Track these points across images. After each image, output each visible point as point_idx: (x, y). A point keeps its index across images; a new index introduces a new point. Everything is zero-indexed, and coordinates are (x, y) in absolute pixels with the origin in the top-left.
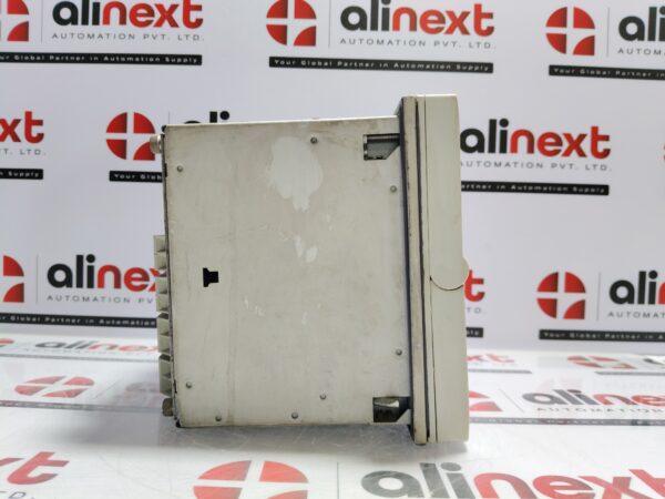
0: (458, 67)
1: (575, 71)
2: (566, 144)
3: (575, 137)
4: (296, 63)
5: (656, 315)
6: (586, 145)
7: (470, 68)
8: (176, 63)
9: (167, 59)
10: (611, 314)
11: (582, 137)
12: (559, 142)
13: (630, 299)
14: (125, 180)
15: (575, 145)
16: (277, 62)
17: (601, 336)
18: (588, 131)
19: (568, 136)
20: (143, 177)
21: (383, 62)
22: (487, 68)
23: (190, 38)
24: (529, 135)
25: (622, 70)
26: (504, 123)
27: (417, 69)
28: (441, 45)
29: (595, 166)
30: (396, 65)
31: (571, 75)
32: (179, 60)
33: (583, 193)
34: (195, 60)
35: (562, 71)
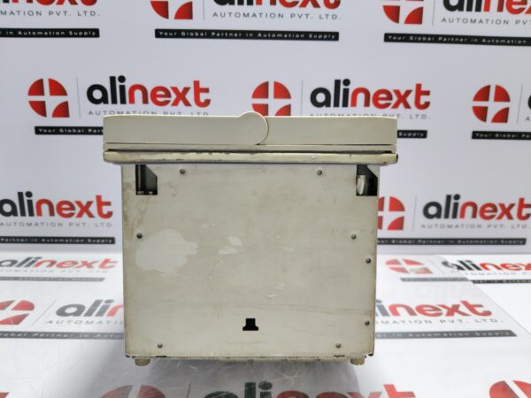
0: (310, 36)
1: (405, 38)
2: (395, 99)
3: (403, 92)
4: (177, 34)
5: (457, 226)
6: (411, 99)
7: (320, 36)
8: (78, 36)
9: (71, 33)
10: (423, 226)
11: (408, 92)
12: (390, 97)
13: (438, 215)
14: (47, 133)
15: (402, 99)
16: (161, 33)
17: (415, 242)
18: (413, 88)
19: (397, 92)
20: (61, 131)
21: (249, 32)
22: (334, 36)
23: (88, 14)
24: (366, 92)
25: (443, 36)
26: (347, 82)
27: (276, 38)
28: (297, 17)
29: (417, 115)
30: (260, 35)
31: (402, 41)
32: (81, 33)
33: (407, 137)
34: (94, 33)
35: (395, 38)
